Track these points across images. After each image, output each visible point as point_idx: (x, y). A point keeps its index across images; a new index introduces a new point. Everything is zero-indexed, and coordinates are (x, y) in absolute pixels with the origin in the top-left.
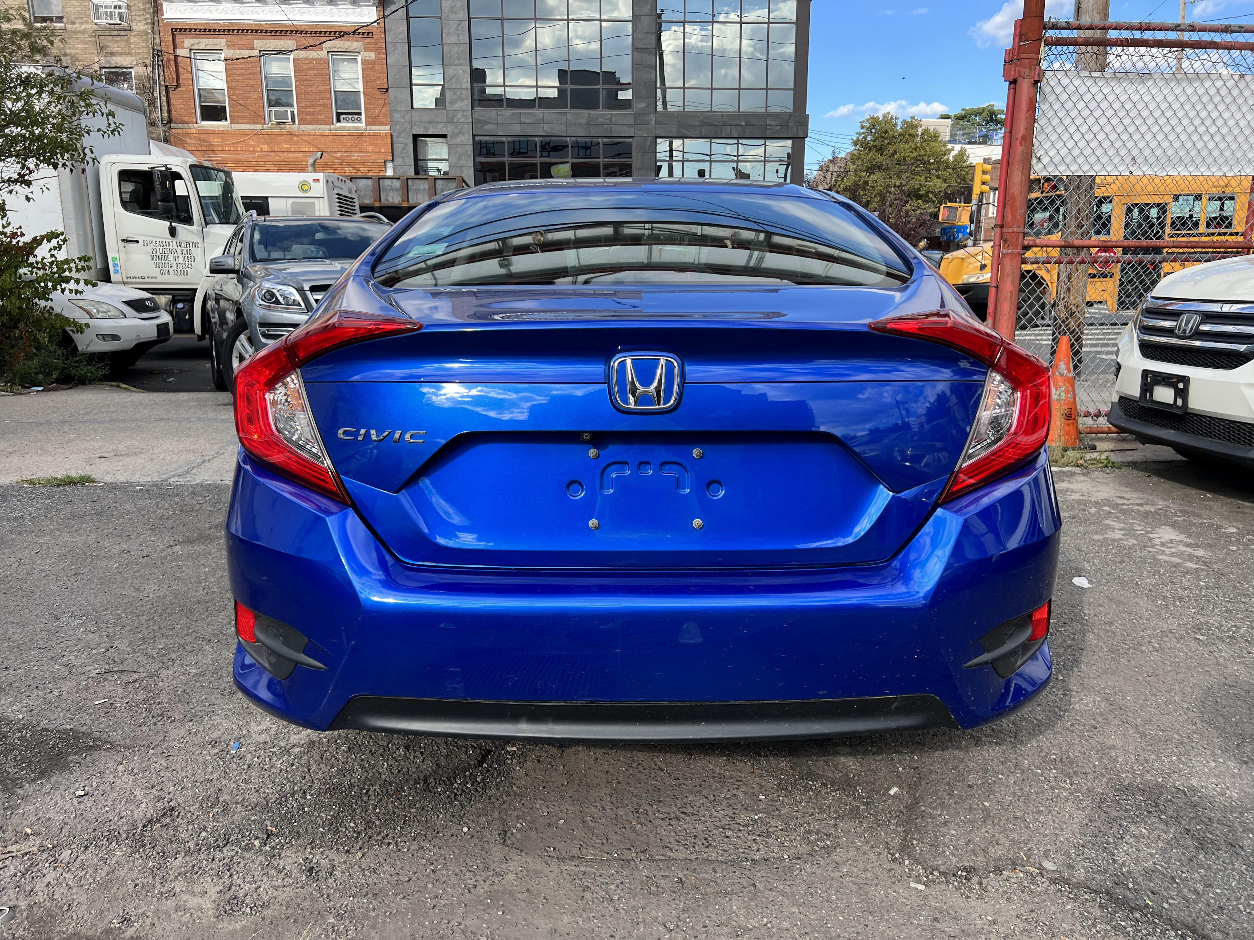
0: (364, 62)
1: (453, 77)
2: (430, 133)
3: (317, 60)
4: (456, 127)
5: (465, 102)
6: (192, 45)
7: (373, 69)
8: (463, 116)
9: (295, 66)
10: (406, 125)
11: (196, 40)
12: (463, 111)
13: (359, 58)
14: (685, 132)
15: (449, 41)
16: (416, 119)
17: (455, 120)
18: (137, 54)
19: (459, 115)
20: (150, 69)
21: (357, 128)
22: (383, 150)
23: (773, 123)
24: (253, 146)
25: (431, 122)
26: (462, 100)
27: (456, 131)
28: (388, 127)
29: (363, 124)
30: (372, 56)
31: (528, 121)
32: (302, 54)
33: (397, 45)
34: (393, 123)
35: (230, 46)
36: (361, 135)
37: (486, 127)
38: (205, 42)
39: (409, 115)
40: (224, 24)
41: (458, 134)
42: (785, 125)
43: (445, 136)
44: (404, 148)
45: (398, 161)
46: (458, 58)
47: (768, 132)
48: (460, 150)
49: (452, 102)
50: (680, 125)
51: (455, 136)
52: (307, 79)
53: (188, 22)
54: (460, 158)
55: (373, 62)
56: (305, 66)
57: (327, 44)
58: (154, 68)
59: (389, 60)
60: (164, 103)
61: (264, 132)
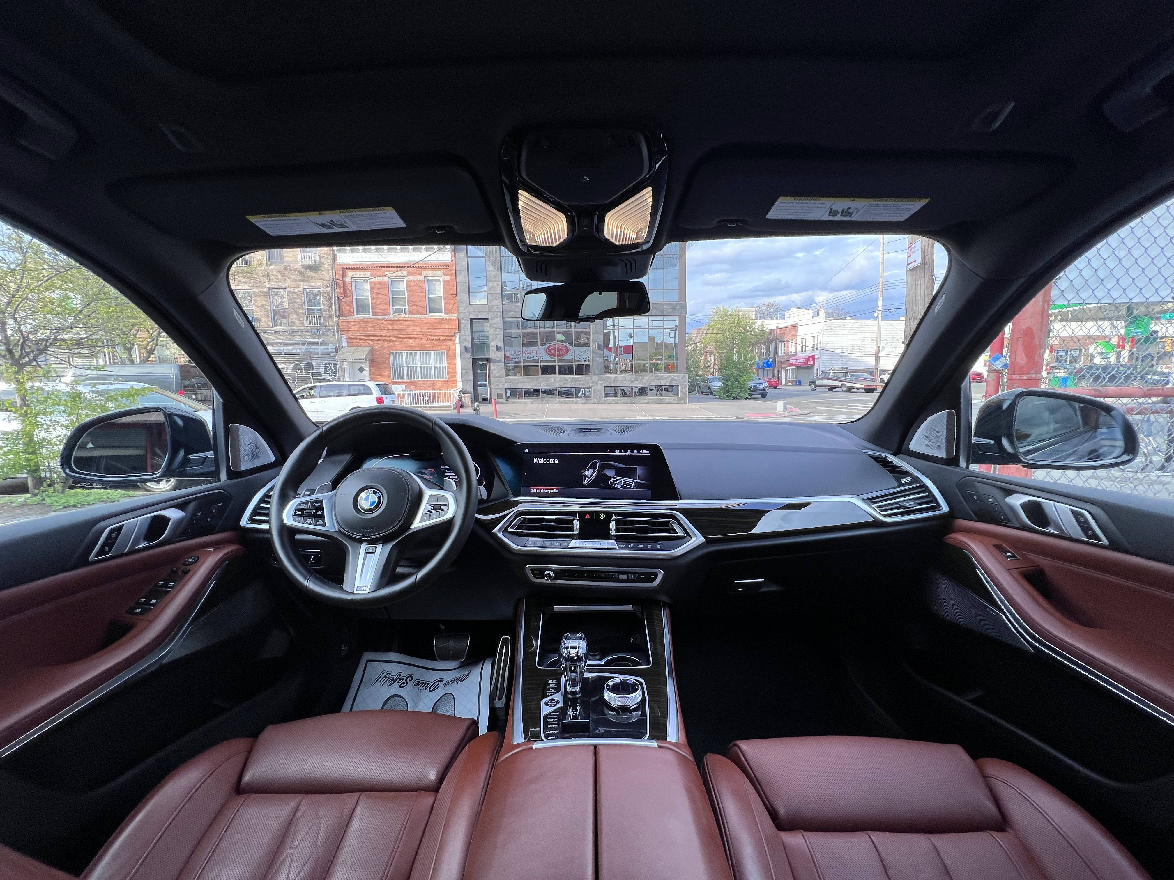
0: (444, 281)
1: (491, 288)
2: (479, 317)
3: (419, 281)
4: (493, 314)
5: (498, 301)
6: (353, 275)
7: (448, 285)
8: (497, 308)
9: (407, 285)
10: (467, 314)
11: (355, 273)
12: (497, 305)
13: (441, 280)
15: (489, 269)
16: (472, 310)
17: (493, 310)
18: (323, 281)
19: (495, 307)
20: (329, 289)
21: (440, 316)
22: (453, 327)
23: (668, 308)
25: (479, 312)
26: (497, 300)
27: (493, 316)
28: (456, 315)
29: (443, 314)
30: (448, 278)
32: (411, 278)
33: (462, 272)
34: (459, 312)
35: (373, 275)
36: (442, 320)
37: (509, 314)
38: (359, 274)
39: (468, 308)
40: (370, 264)
41: (494, 318)
42: (674, 309)
43: (487, 319)
44: (465, 326)
45: (462, 332)
46: (495, 277)
47: (665, 312)
48: (495, 326)
49: (492, 301)
51: (491, 319)
52: (413, 291)
53: (350, 263)
54: (495, 331)
55: (448, 281)
56: (412, 284)
57: (424, 273)
58: (332, 288)
59: (458, 280)
60: (337, 306)
61: (389, 319)
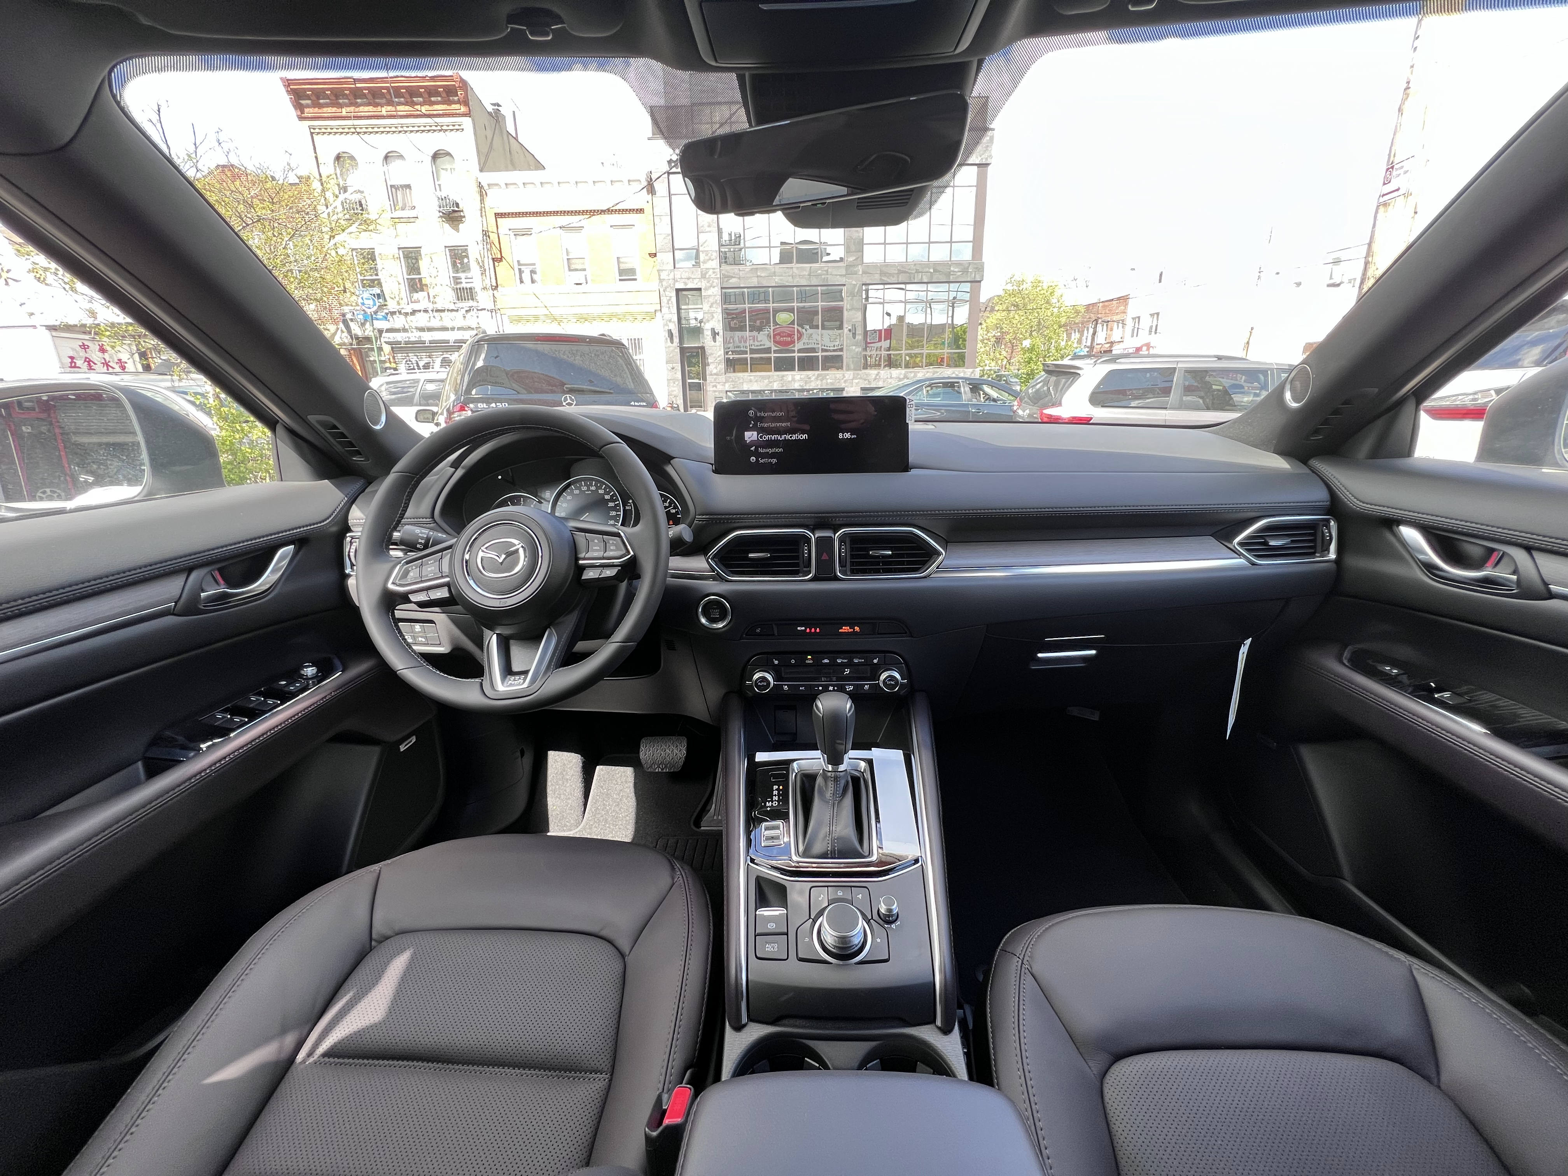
1: (704, 242)
4: (708, 282)
5: (715, 261)
6: (509, 226)
8: (714, 273)
10: (671, 282)
11: (513, 222)
12: (713, 269)
14: (885, 279)
16: (678, 276)
17: (707, 277)
19: (711, 271)
22: (653, 302)
23: (956, 270)
25: (688, 279)
26: (712, 260)
27: (708, 285)
28: (656, 284)
31: (763, 275)
33: (661, 217)
34: (660, 280)
37: (731, 281)
38: (520, 224)
39: (673, 273)
42: (965, 271)
43: (700, 289)
44: (669, 300)
45: (665, 310)
46: (709, 226)
47: (951, 277)
48: (711, 300)
49: (704, 262)
50: (882, 273)
51: (706, 289)
52: (595, 249)
54: (710, 307)
58: (484, 245)
59: (657, 231)
60: (492, 272)
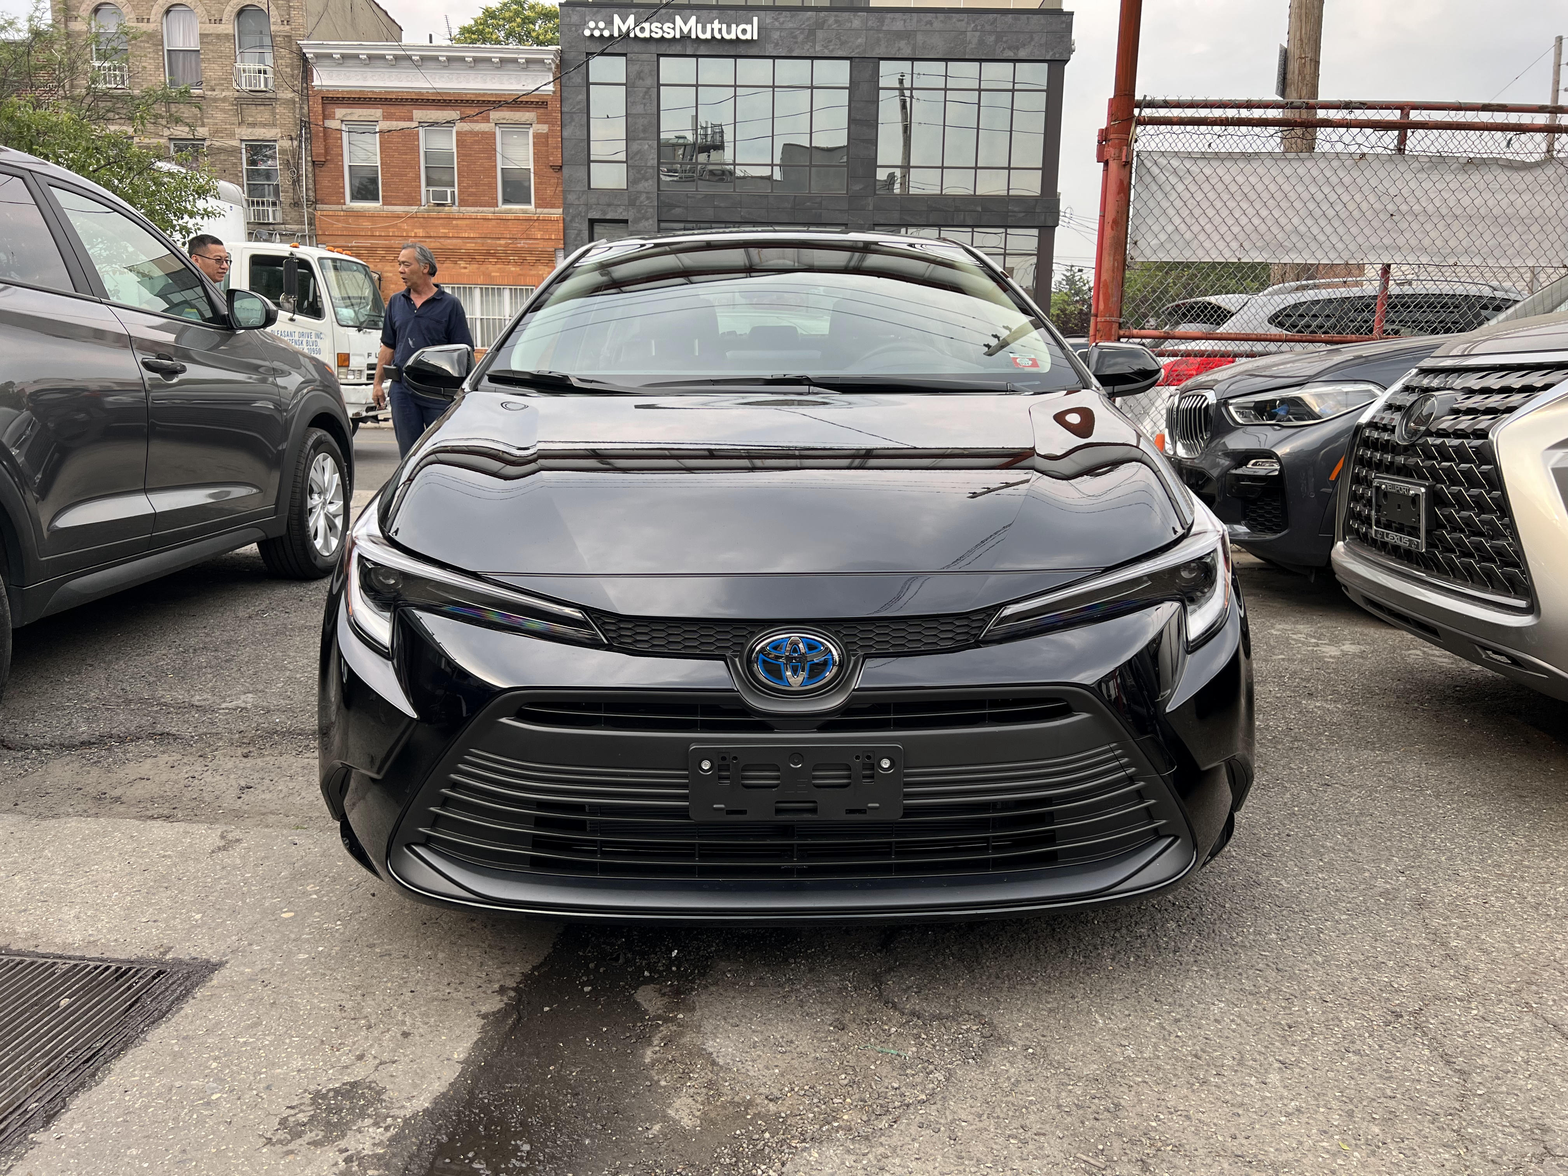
0: (536, 136)
3: (484, 133)
4: (639, 211)
6: (344, 116)
7: (546, 143)
9: (457, 140)
10: (582, 209)
11: (349, 111)
12: (647, 193)
13: (531, 132)
14: (909, 219)
15: (634, 112)
16: (593, 201)
17: (638, 203)
18: (282, 126)
19: (643, 197)
20: (296, 143)
21: (525, 212)
23: (1016, 209)
24: (405, 230)
25: (609, 205)
26: (647, 180)
27: (639, 215)
29: (532, 207)
30: (544, 128)
31: (722, 205)
32: (467, 127)
35: (386, 118)
36: (529, 219)
37: (673, 211)
39: (585, 197)
40: (380, 93)
41: (640, 219)
42: (1030, 212)
43: (626, 221)
46: (644, 131)
47: (1010, 219)
49: (636, 182)
50: (903, 211)
51: (637, 221)
52: (470, 155)
53: (340, 89)
55: (546, 136)
56: (469, 140)
57: (494, 115)
58: (300, 141)
59: (565, 134)
60: (310, 181)
61: (419, 215)
